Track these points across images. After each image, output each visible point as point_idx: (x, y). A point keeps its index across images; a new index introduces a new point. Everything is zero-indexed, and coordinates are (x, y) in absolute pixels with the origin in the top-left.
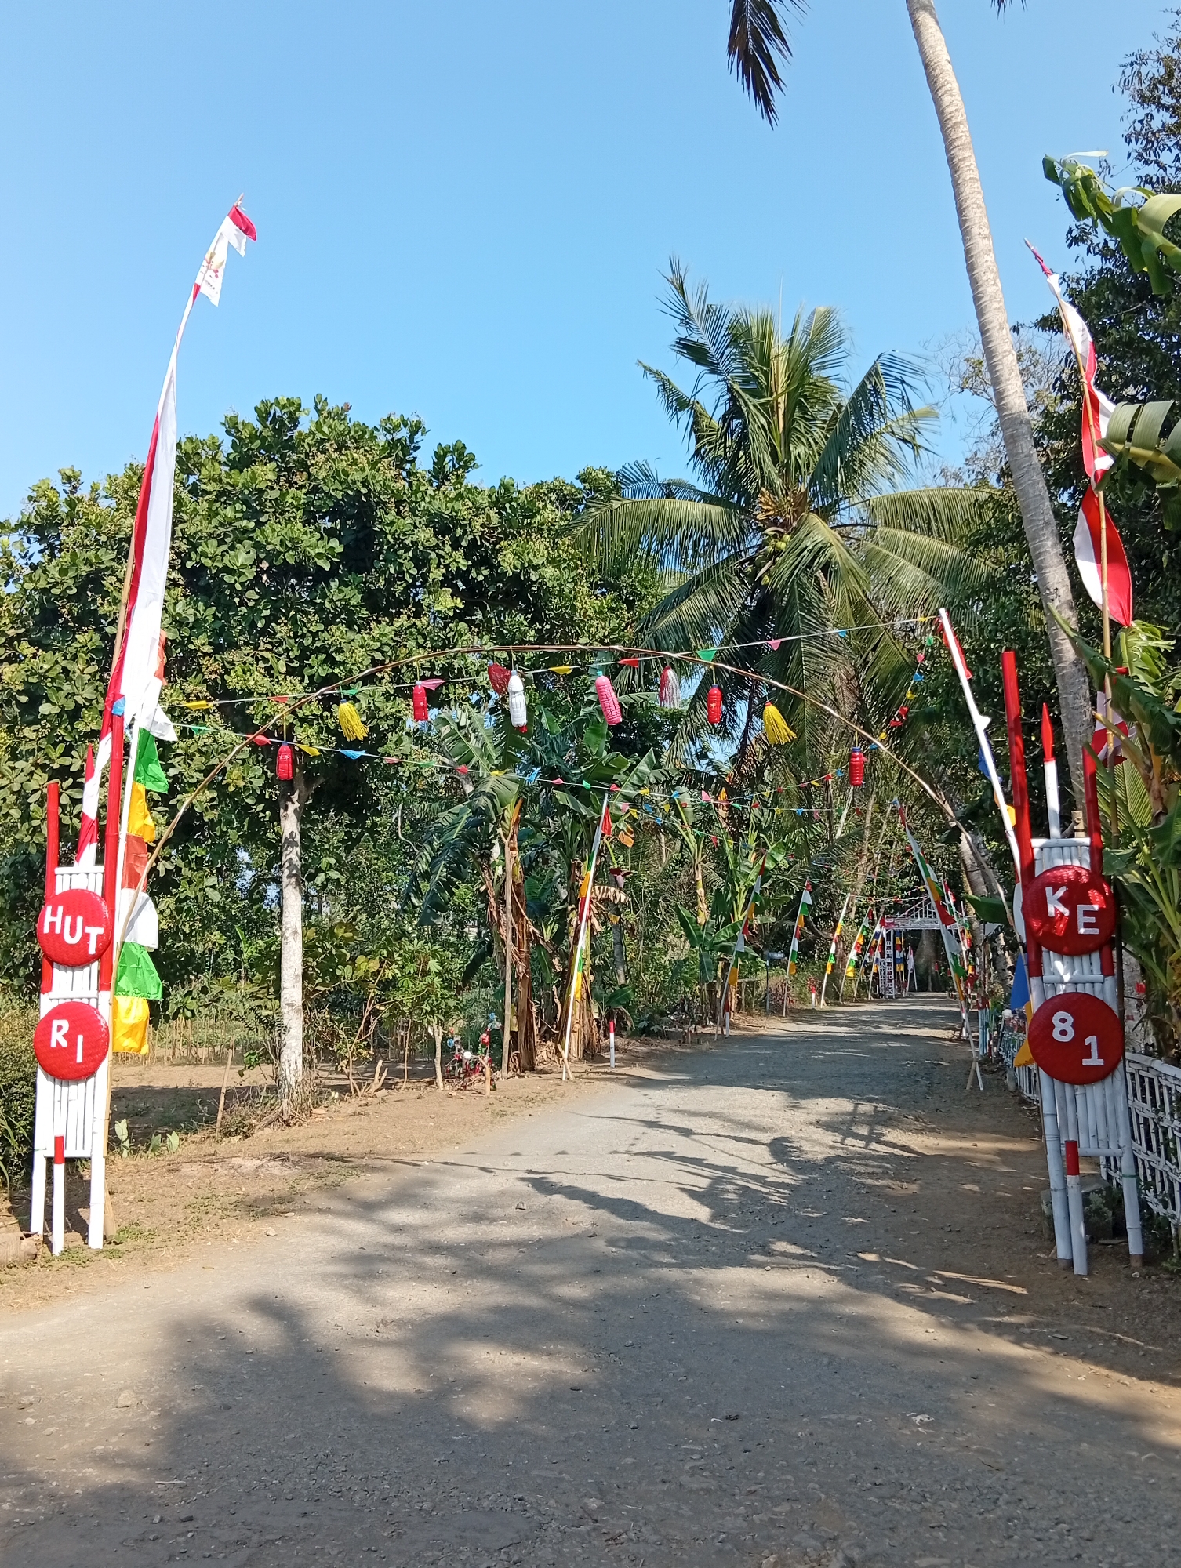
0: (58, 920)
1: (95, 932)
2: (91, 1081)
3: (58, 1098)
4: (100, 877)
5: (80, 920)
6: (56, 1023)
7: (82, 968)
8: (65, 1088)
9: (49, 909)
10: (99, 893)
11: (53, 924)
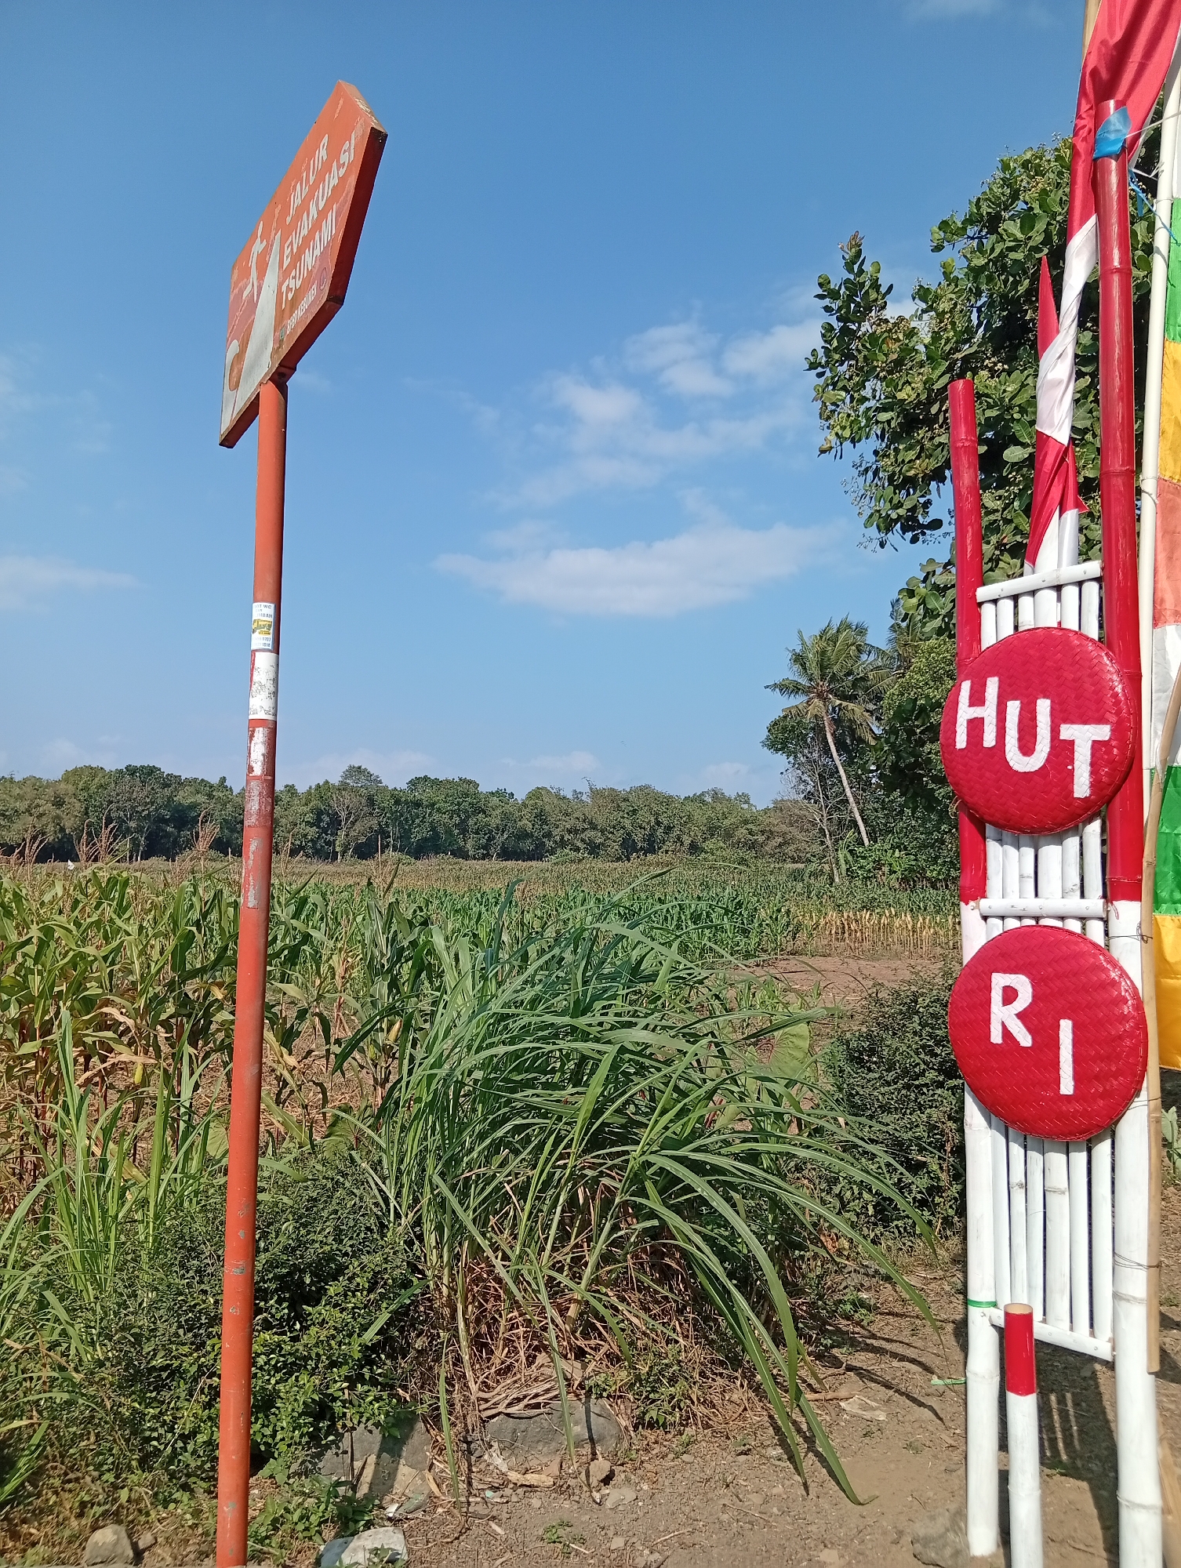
0: (988, 712)
1: (1084, 736)
2: (1103, 1149)
3: (1018, 1176)
4: (1092, 591)
5: (1044, 706)
6: (999, 981)
7: (1059, 840)
8: (1035, 1156)
9: (966, 686)
10: (1093, 631)
11: (976, 725)
